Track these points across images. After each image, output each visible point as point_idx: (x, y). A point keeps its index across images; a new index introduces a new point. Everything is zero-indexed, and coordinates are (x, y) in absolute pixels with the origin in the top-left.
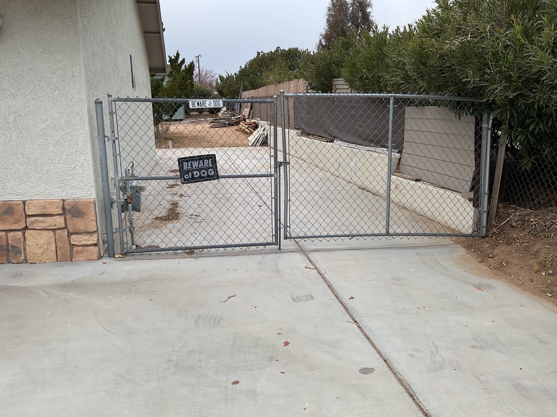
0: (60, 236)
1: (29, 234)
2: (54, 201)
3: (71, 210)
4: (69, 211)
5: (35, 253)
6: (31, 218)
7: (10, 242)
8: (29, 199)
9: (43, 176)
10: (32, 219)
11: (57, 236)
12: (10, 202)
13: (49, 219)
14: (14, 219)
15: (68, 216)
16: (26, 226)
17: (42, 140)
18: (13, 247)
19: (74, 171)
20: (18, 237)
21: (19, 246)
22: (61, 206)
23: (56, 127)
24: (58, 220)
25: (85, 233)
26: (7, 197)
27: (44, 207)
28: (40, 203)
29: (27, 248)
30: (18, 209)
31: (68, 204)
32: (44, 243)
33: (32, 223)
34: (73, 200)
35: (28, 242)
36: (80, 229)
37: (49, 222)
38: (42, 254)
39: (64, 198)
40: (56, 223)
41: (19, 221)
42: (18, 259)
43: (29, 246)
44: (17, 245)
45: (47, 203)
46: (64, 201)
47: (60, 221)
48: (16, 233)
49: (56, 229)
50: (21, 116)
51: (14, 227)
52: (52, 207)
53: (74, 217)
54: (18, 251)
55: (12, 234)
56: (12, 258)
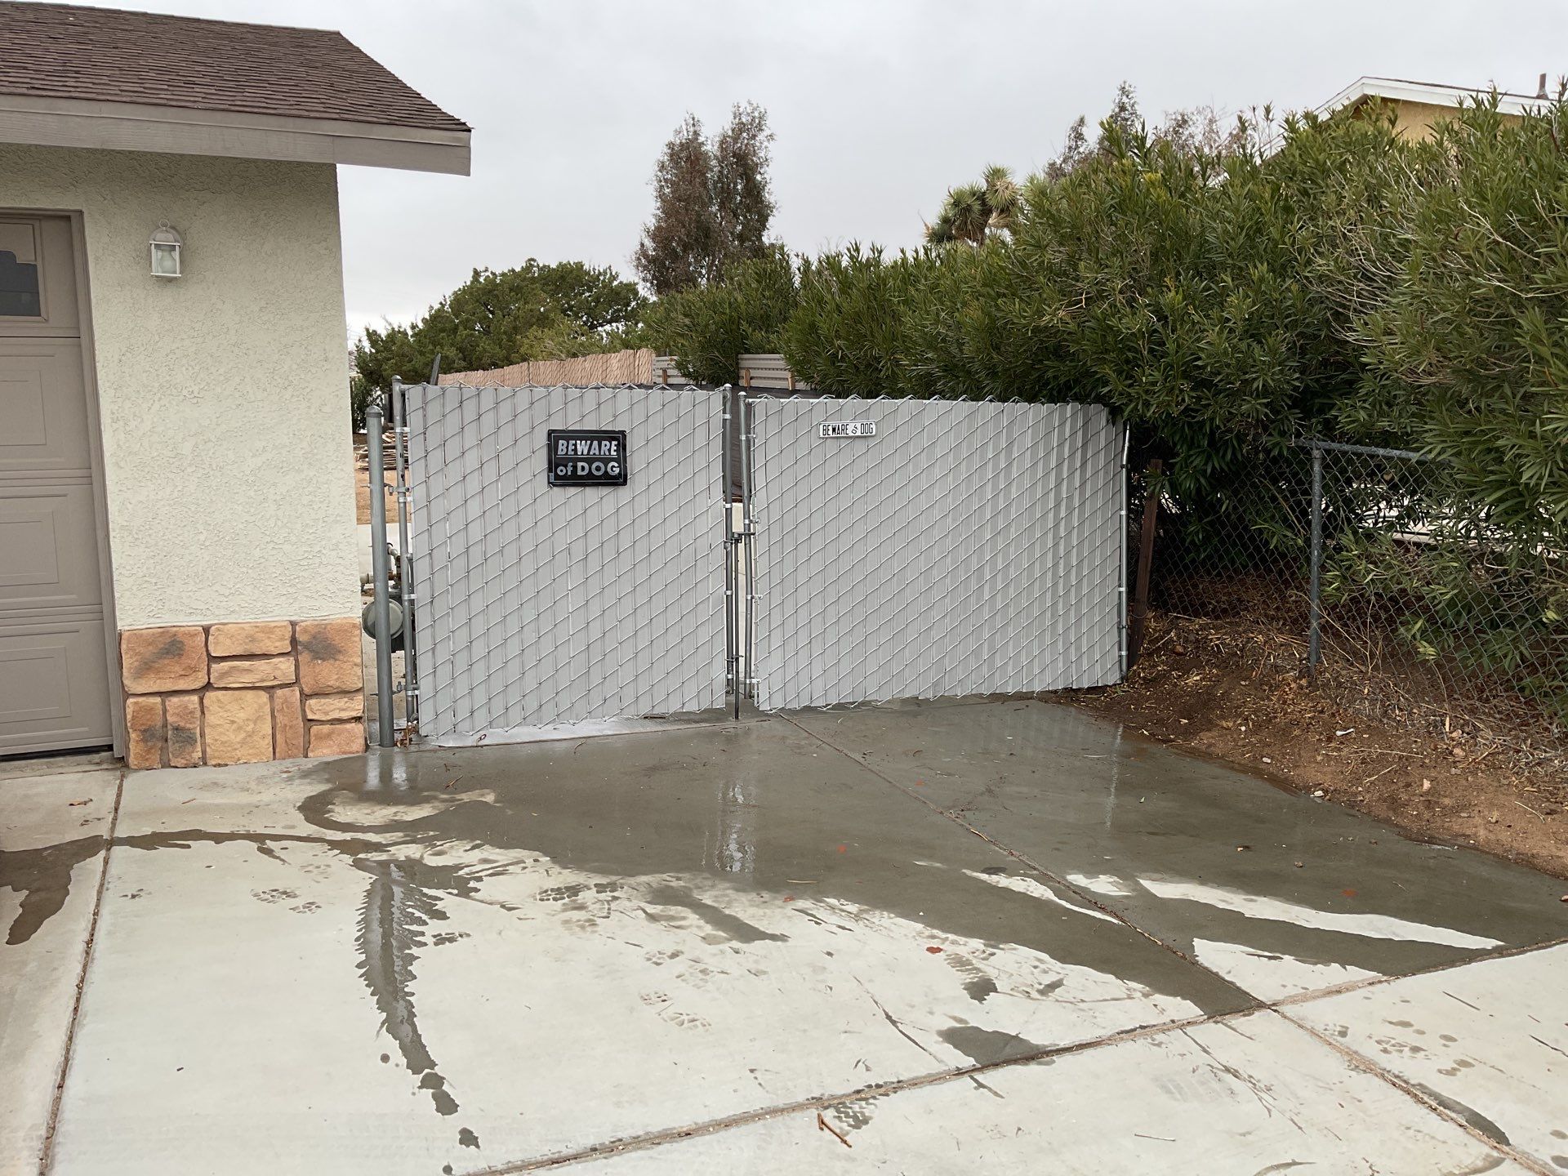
0: (286, 701)
1: (214, 699)
2: (273, 624)
3: (310, 643)
4: (307, 646)
5: (226, 742)
6: (222, 664)
7: (170, 719)
8: (216, 622)
9: (250, 571)
10: (226, 665)
11: (278, 701)
12: (175, 629)
13: (261, 665)
14: (184, 666)
15: (304, 657)
16: (209, 683)
17: (252, 493)
18: (177, 729)
19: (317, 560)
20: (191, 707)
21: (191, 726)
22: (288, 635)
23: (285, 465)
24: (283, 667)
25: (338, 693)
26: (168, 620)
27: (253, 639)
28: (243, 629)
29: (207, 731)
30: (193, 644)
31: (305, 631)
32: (248, 720)
33: (223, 675)
34: (316, 623)
35: (210, 718)
36: (329, 686)
37: (261, 671)
38: (243, 743)
39: (293, 619)
40: (278, 673)
41: (195, 670)
42: (188, 758)
43: (213, 727)
44: (188, 726)
45: (257, 630)
46: (293, 624)
47: (285, 668)
48: (186, 698)
49: (273, 687)
50: (210, 441)
51: (182, 685)
52: (269, 638)
53: (317, 658)
54: (190, 740)
55: (175, 700)
56: (173, 754)
